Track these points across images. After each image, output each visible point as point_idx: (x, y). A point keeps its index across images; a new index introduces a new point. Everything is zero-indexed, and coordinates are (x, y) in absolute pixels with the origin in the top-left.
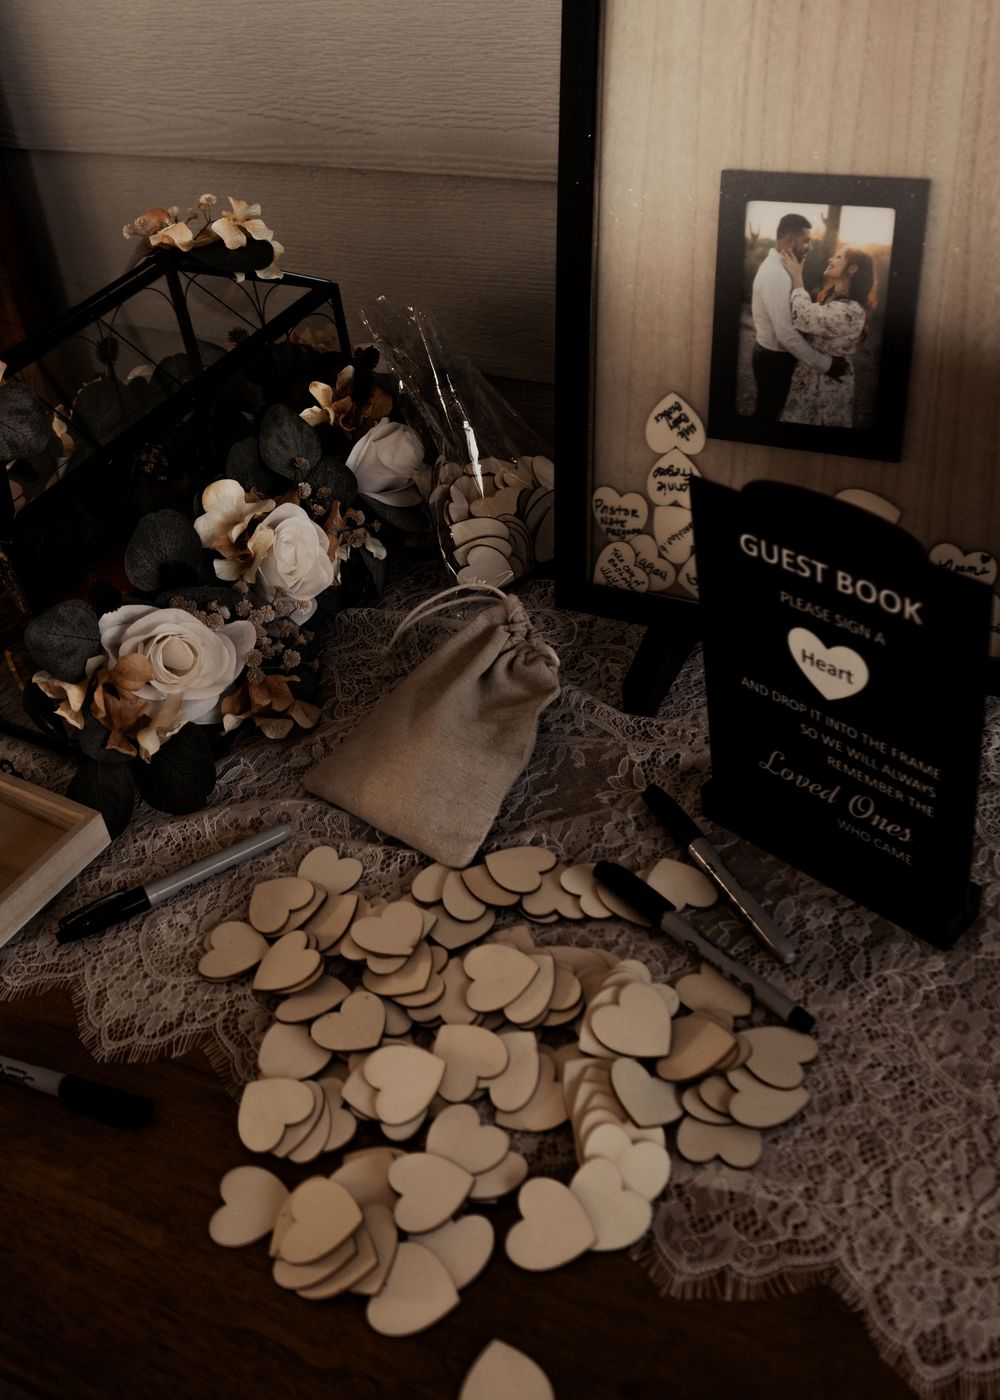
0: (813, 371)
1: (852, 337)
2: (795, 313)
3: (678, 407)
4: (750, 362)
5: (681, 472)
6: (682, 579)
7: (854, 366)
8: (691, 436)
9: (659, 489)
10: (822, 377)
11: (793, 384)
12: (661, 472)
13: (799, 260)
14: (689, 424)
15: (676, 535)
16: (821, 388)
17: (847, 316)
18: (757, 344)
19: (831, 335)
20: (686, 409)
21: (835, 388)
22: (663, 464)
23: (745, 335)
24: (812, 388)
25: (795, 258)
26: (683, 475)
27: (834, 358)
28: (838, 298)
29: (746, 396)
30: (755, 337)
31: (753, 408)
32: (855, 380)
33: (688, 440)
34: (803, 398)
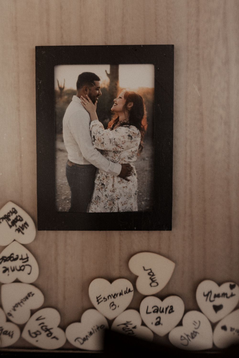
0: (109, 175)
1: (133, 150)
2: (94, 137)
3: (14, 211)
4: (65, 174)
5: (20, 257)
6: (26, 335)
7: (136, 169)
8: (25, 231)
9: (4, 272)
10: (116, 178)
11: (96, 186)
12: (5, 259)
13: (94, 102)
14: (23, 222)
15: (19, 304)
16: (115, 186)
17: (129, 136)
18: (68, 161)
19: (119, 150)
20: (21, 212)
21: (125, 185)
22: (6, 253)
23: (60, 156)
24: (110, 187)
25: (90, 101)
26: (22, 259)
27: (122, 165)
28: (122, 125)
29: (63, 198)
30: (67, 156)
31: (69, 206)
32: (137, 178)
33: (23, 233)
34: (104, 194)
